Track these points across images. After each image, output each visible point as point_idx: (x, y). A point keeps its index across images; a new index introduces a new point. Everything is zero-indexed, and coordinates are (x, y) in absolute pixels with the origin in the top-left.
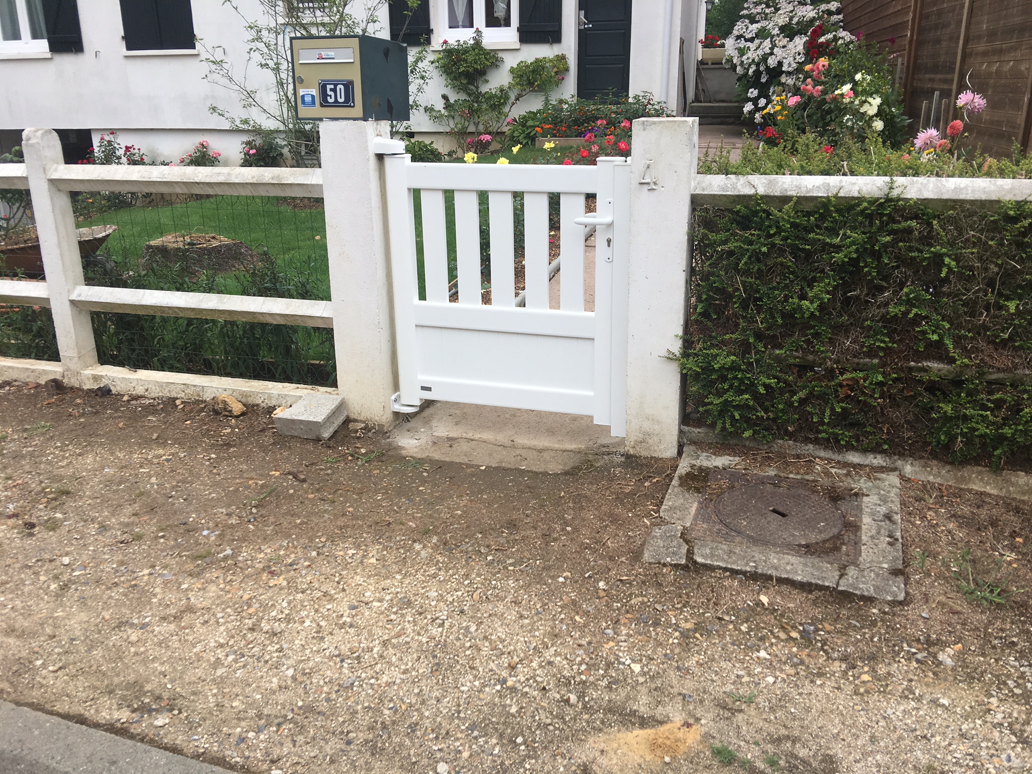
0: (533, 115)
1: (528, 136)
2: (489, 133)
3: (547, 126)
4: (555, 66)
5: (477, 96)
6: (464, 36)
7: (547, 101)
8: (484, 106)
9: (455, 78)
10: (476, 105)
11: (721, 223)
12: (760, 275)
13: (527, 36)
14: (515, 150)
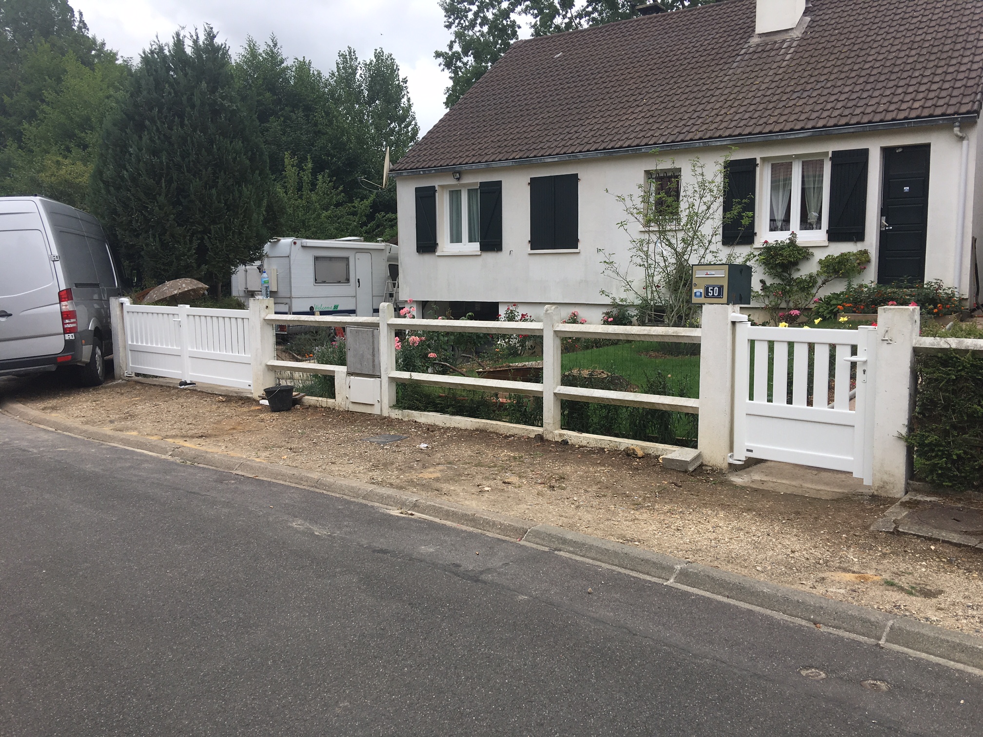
0: (836, 296)
1: (831, 312)
2: (798, 309)
3: (848, 305)
4: (858, 259)
5: (790, 281)
6: (782, 237)
7: (849, 285)
8: (795, 288)
9: (772, 268)
10: (788, 287)
12: (954, 392)
13: (834, 236)
14: (817, 321)
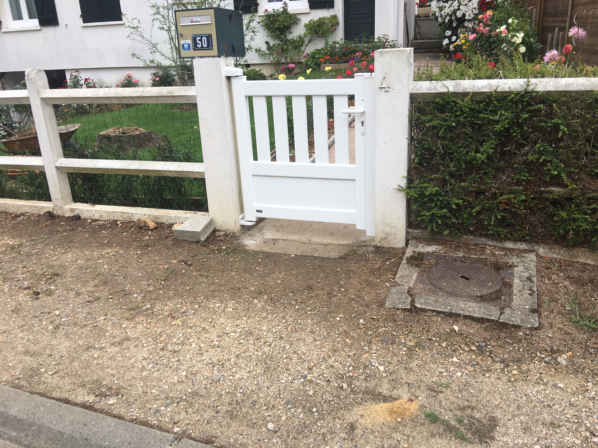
0: (319, 51)
1: (316, 64)
2: (294, 63)
3: (327, 58)
4: (331, 22)
5: (286, 42)
6: (277, 6)
7: (327, 43)
8: (290, 47)
9: (273, 32)
10: (285, 47)
11: (428, 109)
12: (452, 139)
13: (313, 4)
14: (308, 72)
